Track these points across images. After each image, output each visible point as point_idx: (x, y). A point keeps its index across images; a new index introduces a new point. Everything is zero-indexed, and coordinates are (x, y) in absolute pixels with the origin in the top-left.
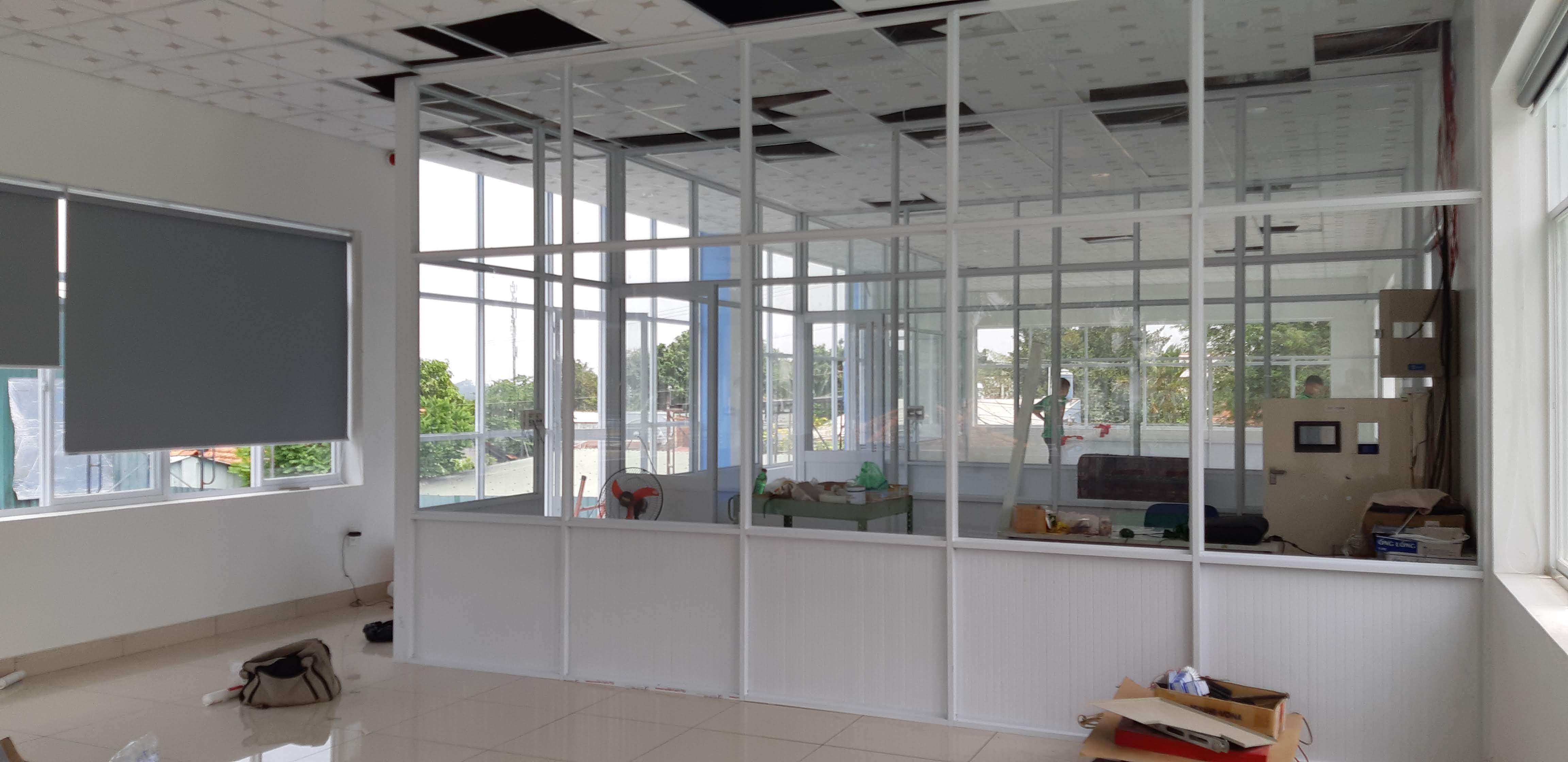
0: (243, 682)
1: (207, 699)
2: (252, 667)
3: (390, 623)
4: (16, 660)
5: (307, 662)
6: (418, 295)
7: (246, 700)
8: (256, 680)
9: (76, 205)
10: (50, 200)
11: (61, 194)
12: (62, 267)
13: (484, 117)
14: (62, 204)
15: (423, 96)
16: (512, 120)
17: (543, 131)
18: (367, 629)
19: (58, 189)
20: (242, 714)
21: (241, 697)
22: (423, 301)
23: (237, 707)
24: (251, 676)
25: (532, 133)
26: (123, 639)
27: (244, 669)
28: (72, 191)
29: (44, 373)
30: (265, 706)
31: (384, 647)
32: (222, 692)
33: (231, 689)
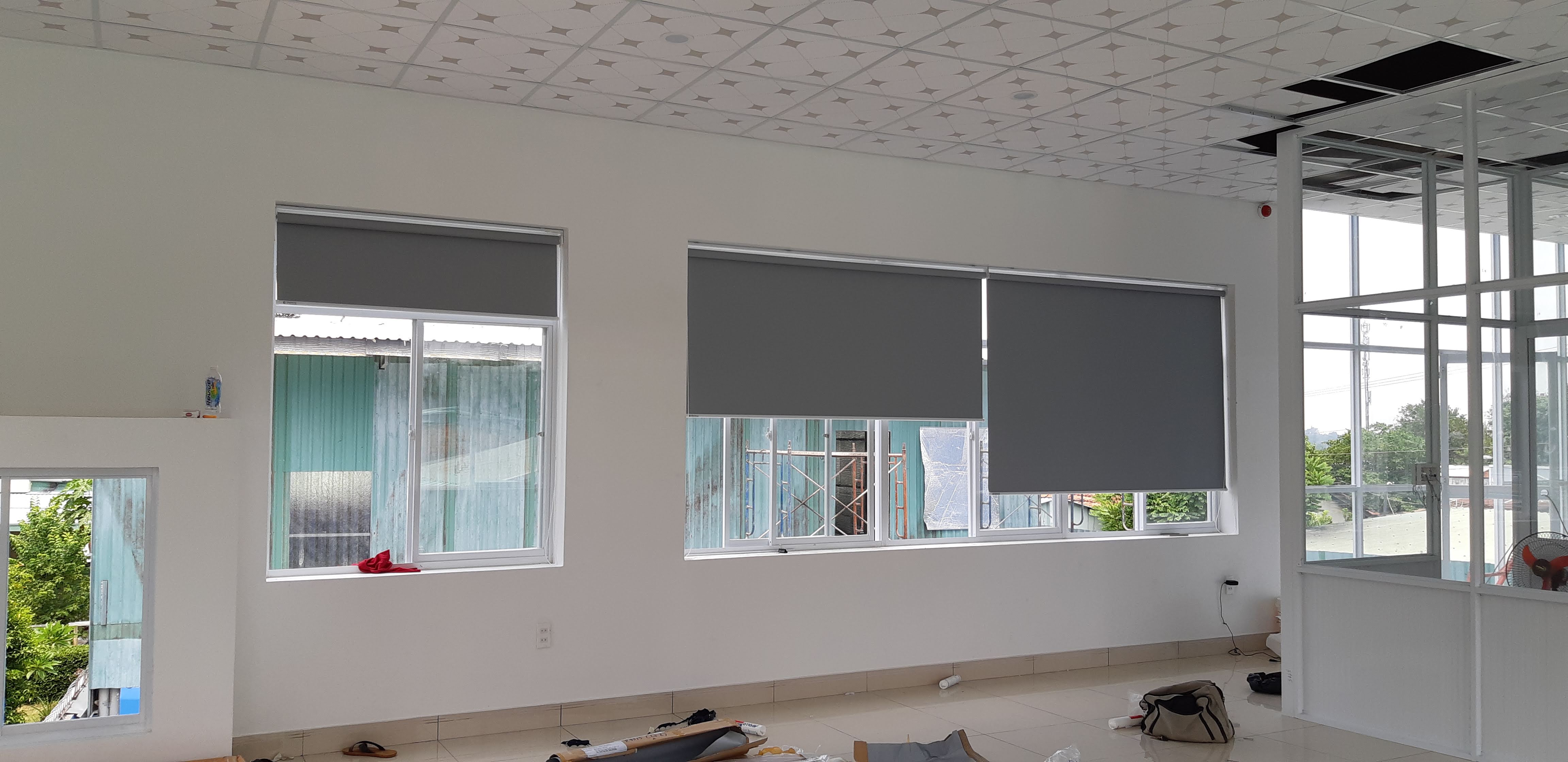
0: (1143, 713)
1: (1113, 723)
2: (1152, 700)
3: (1278, 675)
4: (953, 665)
5: (1202, 702)
6: (1302, 345)
7: (1146, 731)
8: (1156, 712)
9: (994, 281)
10: (974, 279)
11: (984, 275)
12: (985, 337)
13: (1365, 157)
14: (984, 282)
15: (1305, 146)
16: (1397, 156)
17: (1433, 163)
18: (1250, 679)
19: (982, 270)
20: (1143, 743)
21: (1143, 726)
22: (1307, 352)
23: (1138, 735)
24: (1151, 709)
25: (1420, 167)
26: (1032, 658)
27: (1144, 700)
28: (991, 271)
29: (971, 425)
30: (1165, 739)
31: (1272, 699)
32: (1124, 719)
33: (1132, 718)
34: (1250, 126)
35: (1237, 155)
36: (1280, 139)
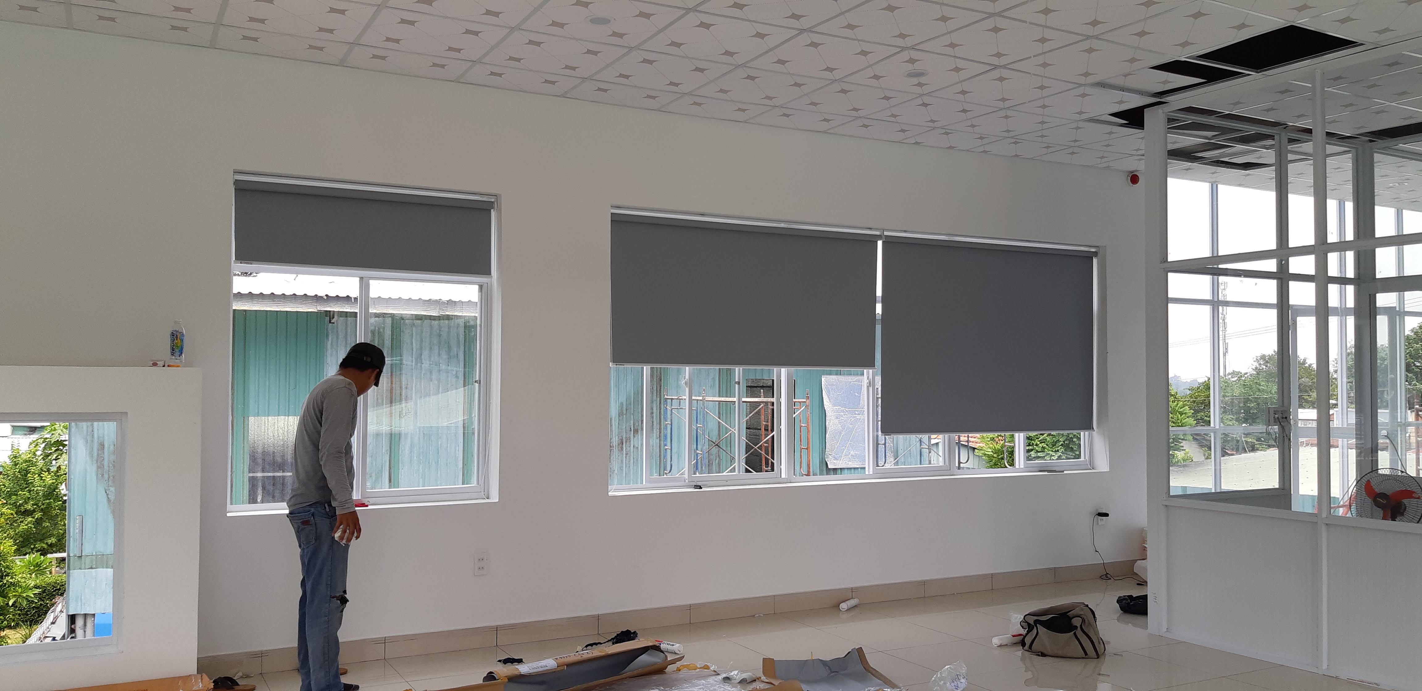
0: (1024, 632)
1: (996, 641)
2: (1031, 620)
3: (1145, 598)
4: (852, 590)
5: (1077, 622)
6: (1167, 300)
7: (1027, 647)
8: (1035, 631)
9: (890, 243)
10: (871, 241)
11: (879, 237)
12: (879, 292)
13: (1223, 131)
14: (880, 243)
15: (1170, 120)
16: (1253, 130)
17: (1285, 136)
18: (1120, 601)
19: (878, 233)
20: (1023, 659)
21: (1023, 643)
22: (1171, 306)
23: (1019, 652)
24: (1030, 627)
25: (1274, 139)
26: (924, 583)
27: (1025, 620)
28: (886, 233)
29: (868, 373)
30: (1043, 655)
31: (1140, 619)
32: (1006, 638)
33: (1014, 636)
34: (1121, 102)
35: (1109, 128)
36: (1148, 113)
